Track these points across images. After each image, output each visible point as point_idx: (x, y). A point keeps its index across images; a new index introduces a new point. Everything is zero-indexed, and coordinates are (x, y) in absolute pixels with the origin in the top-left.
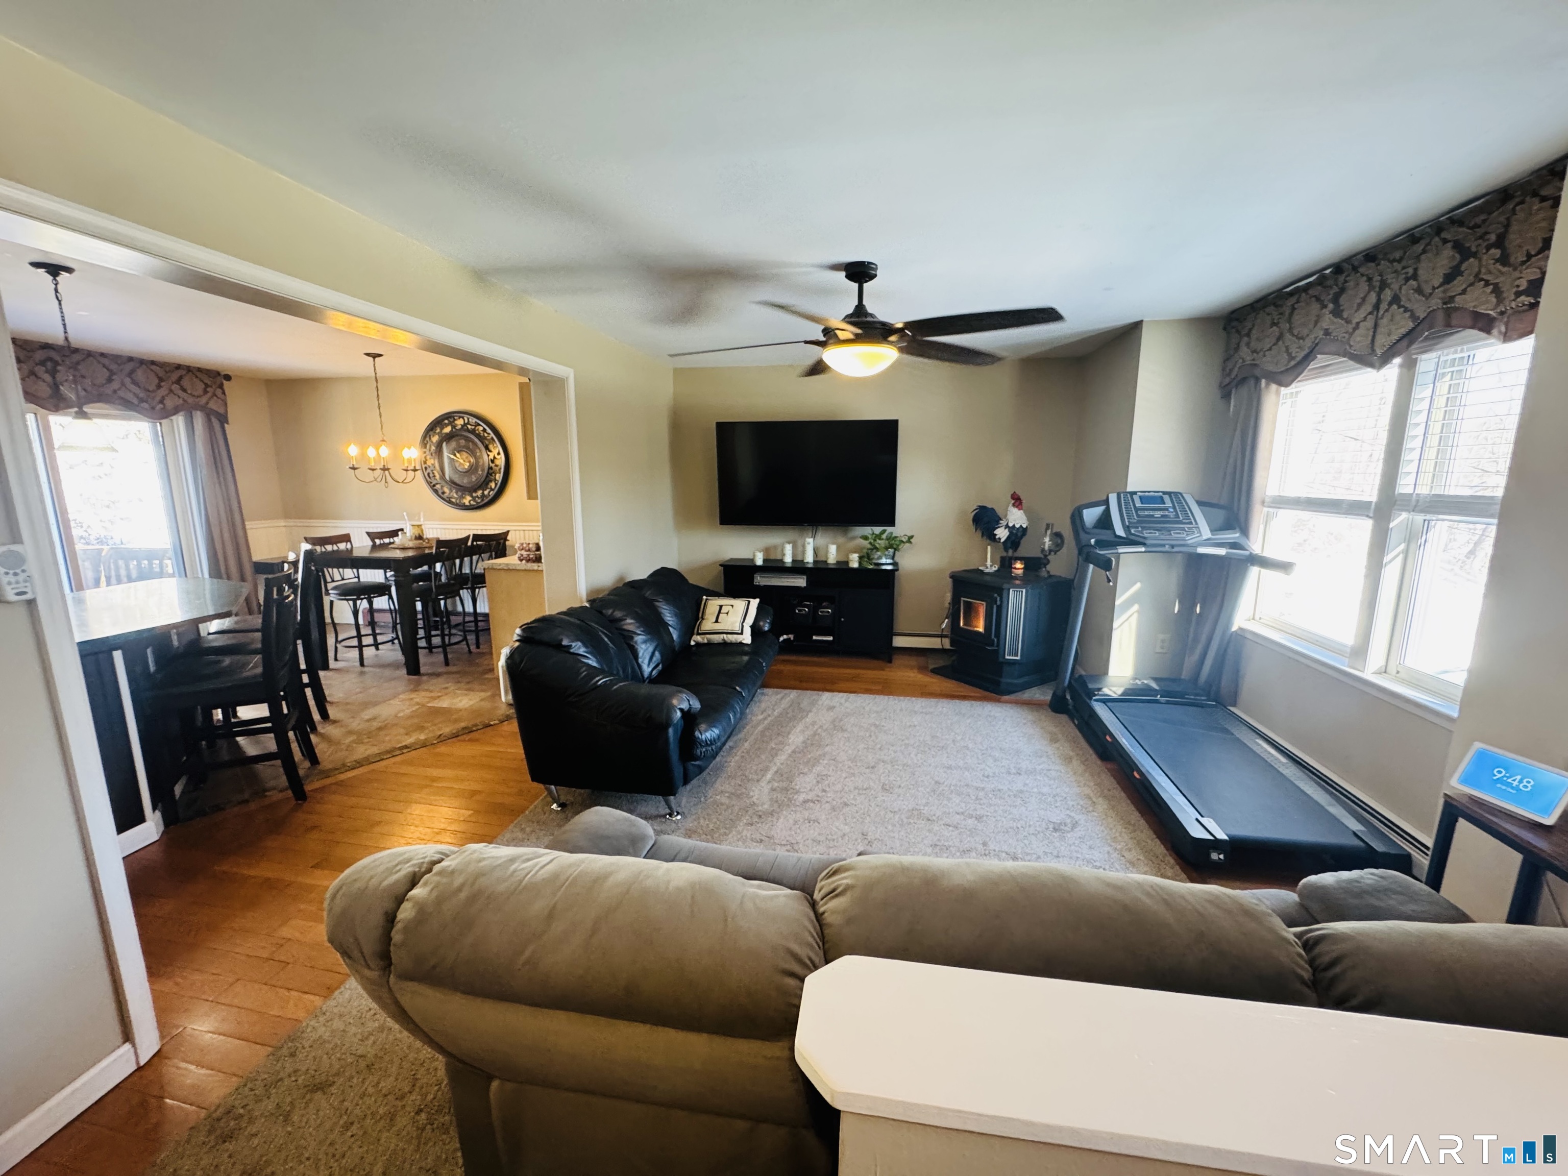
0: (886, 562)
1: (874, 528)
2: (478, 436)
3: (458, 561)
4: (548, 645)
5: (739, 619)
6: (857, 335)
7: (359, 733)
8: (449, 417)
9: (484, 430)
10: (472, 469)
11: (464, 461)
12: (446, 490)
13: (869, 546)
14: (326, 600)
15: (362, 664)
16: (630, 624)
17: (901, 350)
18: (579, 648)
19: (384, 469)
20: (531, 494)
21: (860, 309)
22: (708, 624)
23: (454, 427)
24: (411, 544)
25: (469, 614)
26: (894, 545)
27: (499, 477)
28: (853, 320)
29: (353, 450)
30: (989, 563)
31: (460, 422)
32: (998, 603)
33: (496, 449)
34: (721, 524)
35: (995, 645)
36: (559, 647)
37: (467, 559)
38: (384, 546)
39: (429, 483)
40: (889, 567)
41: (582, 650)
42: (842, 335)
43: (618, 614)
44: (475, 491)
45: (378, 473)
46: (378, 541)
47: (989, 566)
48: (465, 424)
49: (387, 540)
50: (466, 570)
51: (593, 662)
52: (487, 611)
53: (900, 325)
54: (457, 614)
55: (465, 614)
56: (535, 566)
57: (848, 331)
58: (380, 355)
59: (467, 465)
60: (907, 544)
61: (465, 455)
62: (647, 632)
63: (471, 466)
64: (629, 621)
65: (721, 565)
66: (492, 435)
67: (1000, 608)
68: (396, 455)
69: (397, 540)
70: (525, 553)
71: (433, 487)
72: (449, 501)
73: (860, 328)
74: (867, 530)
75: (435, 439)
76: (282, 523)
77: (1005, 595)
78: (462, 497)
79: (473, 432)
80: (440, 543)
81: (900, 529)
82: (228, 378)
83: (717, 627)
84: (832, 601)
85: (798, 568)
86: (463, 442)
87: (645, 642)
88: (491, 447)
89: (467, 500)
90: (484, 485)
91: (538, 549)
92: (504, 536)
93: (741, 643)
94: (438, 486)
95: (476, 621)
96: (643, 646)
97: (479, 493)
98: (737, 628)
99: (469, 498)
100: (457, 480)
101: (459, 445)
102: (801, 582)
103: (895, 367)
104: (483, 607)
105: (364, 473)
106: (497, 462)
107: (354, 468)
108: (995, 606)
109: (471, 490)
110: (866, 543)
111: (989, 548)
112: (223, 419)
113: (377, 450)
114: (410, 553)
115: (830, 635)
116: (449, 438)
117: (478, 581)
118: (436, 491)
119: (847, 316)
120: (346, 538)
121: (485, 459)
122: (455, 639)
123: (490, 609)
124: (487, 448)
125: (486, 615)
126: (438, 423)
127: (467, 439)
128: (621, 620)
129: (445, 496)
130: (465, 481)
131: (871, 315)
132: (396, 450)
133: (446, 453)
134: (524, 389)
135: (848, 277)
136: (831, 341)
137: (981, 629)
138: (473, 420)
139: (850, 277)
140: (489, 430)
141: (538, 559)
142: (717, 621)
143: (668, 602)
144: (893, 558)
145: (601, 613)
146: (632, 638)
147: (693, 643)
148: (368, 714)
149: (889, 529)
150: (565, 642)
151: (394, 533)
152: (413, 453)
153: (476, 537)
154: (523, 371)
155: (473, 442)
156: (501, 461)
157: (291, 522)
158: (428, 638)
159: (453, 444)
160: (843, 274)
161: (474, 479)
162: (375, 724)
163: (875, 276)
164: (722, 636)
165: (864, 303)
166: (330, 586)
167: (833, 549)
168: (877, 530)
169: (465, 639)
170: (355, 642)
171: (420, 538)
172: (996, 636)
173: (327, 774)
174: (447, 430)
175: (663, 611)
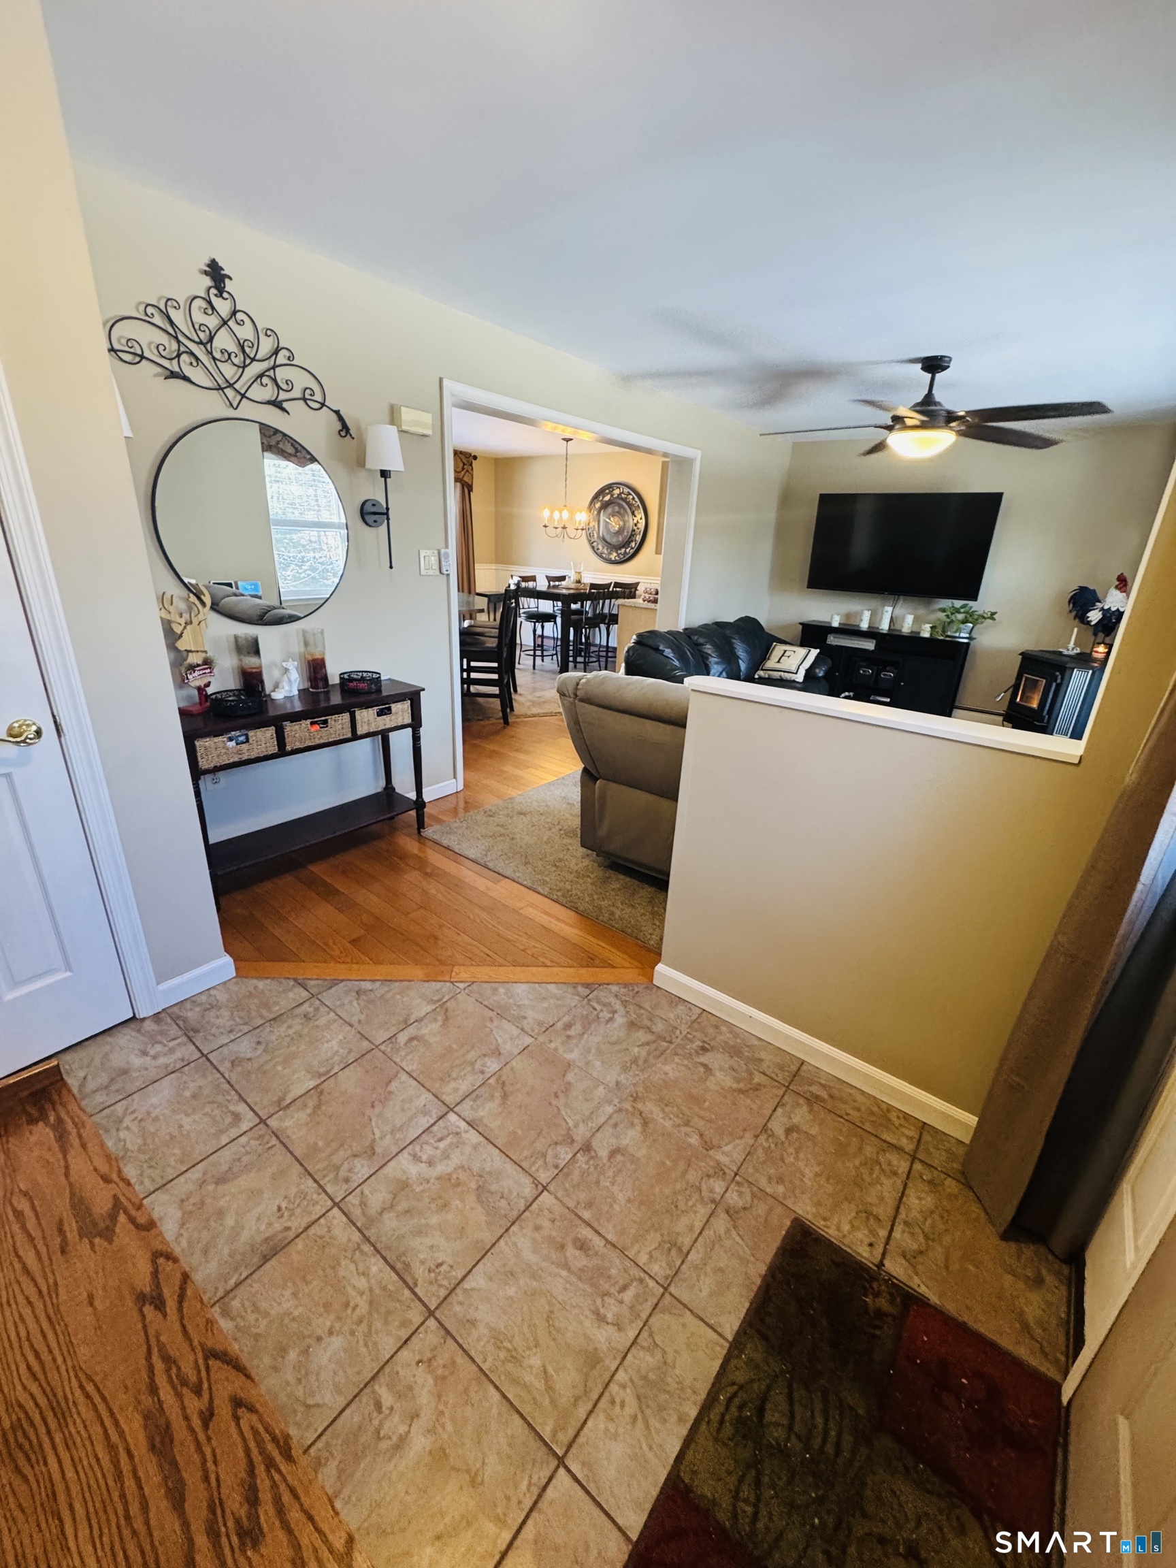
0: (963, 636)
1: (955, 601)
2: (628, 503)
3: (601, 602)
4: (650, 647)
5: (797, 662)
6: (922, 422)
7: (533, 702)
8: (610, 487)
9: (633, 499)
10: (620, 532)
11: (615, 523)
12: (600, 547)
13: (945, 618)
14: (519, 620)
15: (534, 668)
16: (708, 649)
17: (960, 433)
18: (668, 652)
19: (564, 528)
20: (658, 552)
21: (929, 399)
22: (771, 663)
23: (612, 496)
24: (573, 586)
25: (603, 647)
26: (973, 618)
27: (639, 538)
28: (918, 408)
29: (546, 513)
30: (1071, 645)
31: (617, 492)
32: (1059, 681)
33: (640, 514)
34: (808, 587)
35: (1046, 721)
36: (657, 650)
37: (607, 601)
38: (555, 587)
39: (589, 541)
40: (966, 641)
41: (671, 655)
42: (909, 422)
43: (701, 640)
44: (620, 549)
45: (560, 530)
46: (552, 583)
47: (1070, 648)
48: (620, 494)
49: (557, 583)
50: (606, 611)
51: (677, 663)
52: (616, 645)
53: (962, 414)
54: (595, 645)
55: (600, 646)
56: (652, 606)
57: (915, 418)
58: (571, 440)
59: (617, 528)
60: (988, 620)
61: (617, 518)
62: (719, 657)
63: (620, 529)
64: (708, 646)
65: (801, 624)
66: (639, 503)
67: (1059, 686)
68: (571, 518)
69: (563, 583)
70: (647, 596)
71: (591, 543)
72: (600, 556)
73: (927, 416)
74: (946, 603)
75: (598, 505)
76: (494, 566)
77: (1067, 674)
78: (610, 553)
79: (625, 500)
80: (593, 586)
81: (981, 605)
82: (475, 458)
83: (779, 666)
84: (895, 665)
85: (871, 634)
86: (617, 508)
87: (717, 663)
88: (636, 513)
89: (613, 556)
90: (626, 544)
91: (657, 593)
92: (634, 586)
93: (794, 681)
94: (595, 544)
95: (607, 651)
96: (715, 666)
97: (623, 550)
98: (794, 669)
99: (615, 554)
100: (608, 539)
101: (613, 512)
102: (870, 645)
103: (953, 448)
104: (613, 643)
105: (550, 530)
106: (639, 526)
107: (545, 526)
108: (1054, 684)
109: (617, 548)
110: (942, 615)
111: (1076, 630)
112: (470, 489)
113: (561, 513)
114: (572, 591)
115: (887, 697)
116: (605, 506)
117: (614, 619)
118: (593, 548)
119: (915, 406)
120: (533, 579)
121: (631, 522)
122: (591, 660)
123: (618, 643)
124: (633, 514)
125: (615, 649)
126: (601, 492)
127: (621, 506)
128: (702, 645)
129: (599, 552)
130: (614, 541)
131: (939, 404)
132: (572, 513)
133: (602, 517)
134: (665, 466)
135: (923, 369)
136: (897, 427)
137: (1035, 705)
138: (626, 490)
139: (924, 369)
140: (636, 499)
141: (655, 601)
142: (779, 662)
143: (742, 641)
144: (970, 633)
145: (689, 637)
146: (707, 659)
147: (756, 676)
148: (538, 694)
149: (971, 603)
150: (661, 648)
151: (563, 578)
152: (583, 517)
153: (617, 585)
154: (665, 455)
155: (625, 510)
156: (642, 525)
157: (500, 566)
158: (575, 657)
159: (610, 510)
160: (920, 365)
161: (620, 539)
162: (541, 700)
163: (948, 367)
164: (780, 673)
165: (934, 392)
166: (522, 611)
167: (910, 619)
168: (958, 603)
169: (599, 661)
170: (532, 653)
171: (579, 582)
172: (1048, 713)
173: (518, 717)
174: (607, 498)
175: (738, 647)
